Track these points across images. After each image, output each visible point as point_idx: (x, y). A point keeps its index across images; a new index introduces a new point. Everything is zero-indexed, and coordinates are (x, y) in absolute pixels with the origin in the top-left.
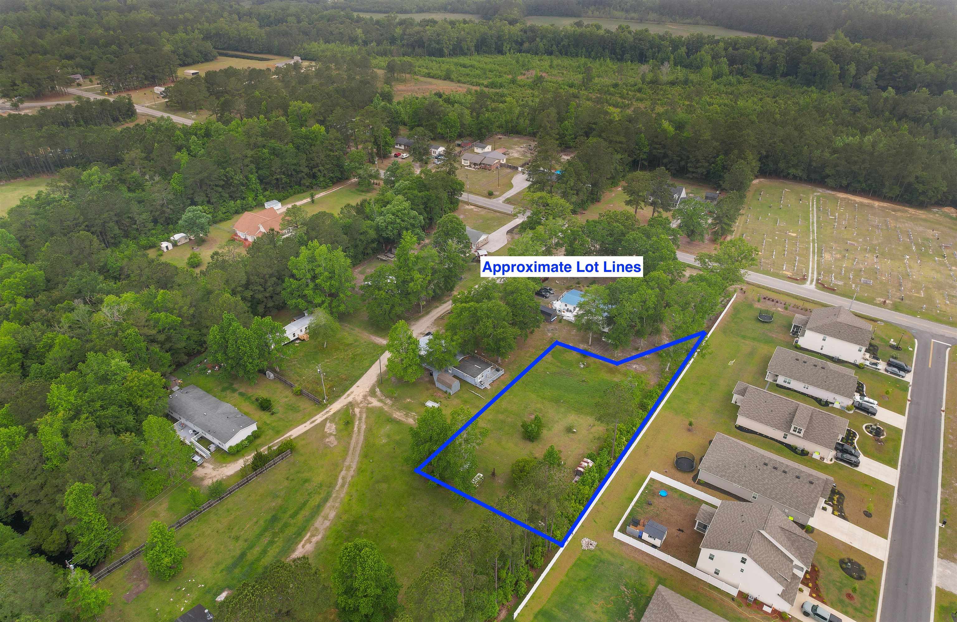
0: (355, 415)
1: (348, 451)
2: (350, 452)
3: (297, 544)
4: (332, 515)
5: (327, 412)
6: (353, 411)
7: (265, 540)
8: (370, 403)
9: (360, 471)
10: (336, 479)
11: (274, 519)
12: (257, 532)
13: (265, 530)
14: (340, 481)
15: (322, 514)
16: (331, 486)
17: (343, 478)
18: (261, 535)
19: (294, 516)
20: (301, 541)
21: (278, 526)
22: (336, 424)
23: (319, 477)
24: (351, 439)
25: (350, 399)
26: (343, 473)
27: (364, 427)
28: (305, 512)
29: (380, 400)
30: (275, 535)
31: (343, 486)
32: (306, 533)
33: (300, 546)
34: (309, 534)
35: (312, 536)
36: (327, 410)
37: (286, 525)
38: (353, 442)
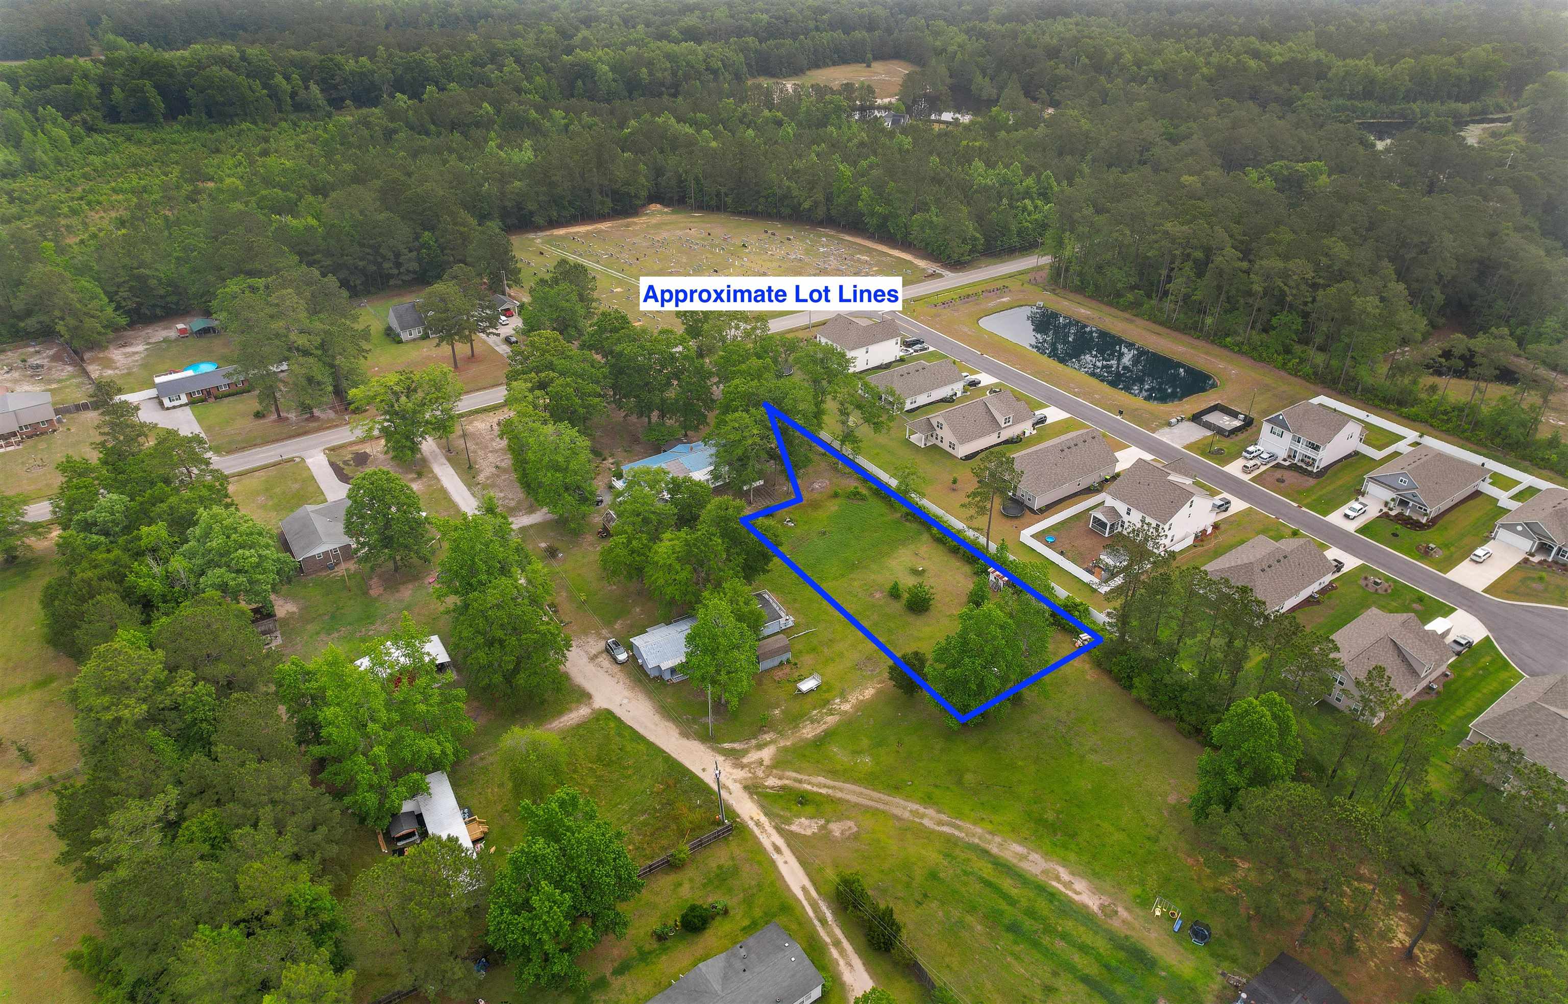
0: (783, 788)
1: (877, 809)
2: (881, 807)
3: (1071, 901)
4: (1018, 849)
5: (758, 824)
6: (772, 788)
7: (1060, 945)
8: (760, 762)
9: (928, 800)
10: (941, 834)
11: (1014, 928)
12: (1037, 956)
13: (1036, 944)
14: (946, 829)
15: (1015, 861)
16: (950, 840)
17: (940, 823)
18: (1048, 953)
19: (1012, 902)
20: (1067, 895)
21: (1028, 924)
22: (799, 817)
23: (932, 856)
24: (848, 801)
25: (736, 788)
26: (926, 822)
27: (821, 779)
28: (1007, 884)
29: (760, 747)
30: (1049, 930)
31: (957, 827)
32: (1054, 887)
33: (1076, 897)
34: (1054, 883)
35: (1058, 878)
36: (751, 824)
37: (1031, 913)
38: (853, 798)
